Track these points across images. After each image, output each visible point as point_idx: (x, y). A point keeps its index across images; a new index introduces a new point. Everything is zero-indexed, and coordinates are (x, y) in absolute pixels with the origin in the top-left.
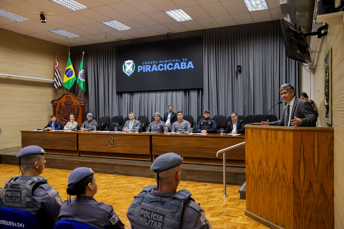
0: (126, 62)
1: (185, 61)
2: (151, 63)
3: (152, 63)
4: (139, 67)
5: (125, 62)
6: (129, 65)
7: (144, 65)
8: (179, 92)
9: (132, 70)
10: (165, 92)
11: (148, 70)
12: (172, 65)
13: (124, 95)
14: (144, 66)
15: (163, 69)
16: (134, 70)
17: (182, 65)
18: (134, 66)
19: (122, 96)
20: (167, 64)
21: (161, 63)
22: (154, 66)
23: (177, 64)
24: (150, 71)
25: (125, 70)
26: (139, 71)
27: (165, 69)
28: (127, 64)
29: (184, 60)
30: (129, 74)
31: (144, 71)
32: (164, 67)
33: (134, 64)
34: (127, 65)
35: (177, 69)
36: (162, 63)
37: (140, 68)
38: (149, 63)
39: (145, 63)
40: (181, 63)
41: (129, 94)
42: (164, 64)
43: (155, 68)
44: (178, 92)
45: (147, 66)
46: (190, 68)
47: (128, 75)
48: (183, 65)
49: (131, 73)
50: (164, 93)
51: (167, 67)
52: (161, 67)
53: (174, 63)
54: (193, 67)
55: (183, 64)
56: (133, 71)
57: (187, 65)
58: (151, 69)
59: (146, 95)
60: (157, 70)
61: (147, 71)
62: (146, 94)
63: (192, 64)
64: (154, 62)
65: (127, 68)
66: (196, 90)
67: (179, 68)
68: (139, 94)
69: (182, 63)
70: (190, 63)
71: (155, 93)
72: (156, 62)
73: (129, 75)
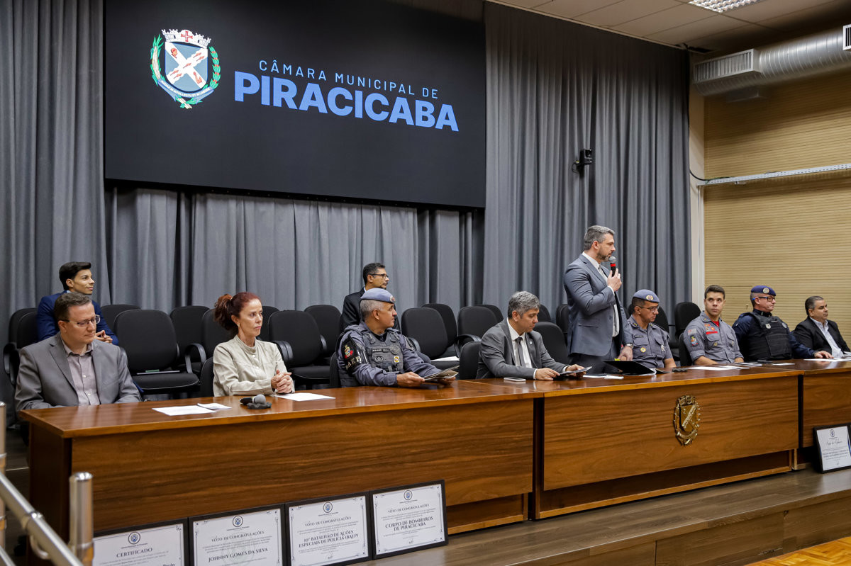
0: (173, 36)
1: (429, 99)
2: (299, 72)
3: (305, 73)
4: (240, 77)
5: (164, 32)
6: (187, 56)
7: (265, 74)
8: (403, 213)
9: (204, 82)
10: (350, 208)
11: (283, 100)
12: (385, 101)
13: (145, 202)
14: (266, 79)
15: (347, 111)
16: (214, 85)
17: (419, 113)
18: (217, 69)
19: (130, 204)
20: (367, 91)
21: (339, 85)
22: (313, 88)
23: (401, 102)
24: (292, 105)
25: (163, 73)
26: (239, 97)
27: (359, 114)
28: (173, 46)
29: (426, 94)
30: (187, 99)
31: (265, 101)
32: (352, 103)
33: (215, 55)
34: (179, 55)
35: (401, 122)
36: (345, 86)
37: (247, 83)
38: (287, 72)
39: (270, 66)
40: (417, 102)
41: (172, 197)
42: (352, 90)
43: (313, 98)
44: (398, 211)
45: (279, 82)
46: (447, 128)
47: (182, 101)
48: (425, 114)
49: (197, 98)
50: (345, 213)
51: (364, 106)
52: (341, 102)
53: (392, 96)
54: (455, 128)
55: (425, 109)
56: (207, 91)
57: (436, 114)
58: (298, 100)
59: (264, 213)
60: (323, 110)
61: (277, 103)
62: (269, 210)
63: (452, 116)
64: (311, 72)
65: (177, 65)
66: (457, 213)
67: (410, 122)
68: (233, 205)
69: (419, 104)
70: (447, 109)
71: (305, 205)
72: (322, 75)
73: (188, 107)
